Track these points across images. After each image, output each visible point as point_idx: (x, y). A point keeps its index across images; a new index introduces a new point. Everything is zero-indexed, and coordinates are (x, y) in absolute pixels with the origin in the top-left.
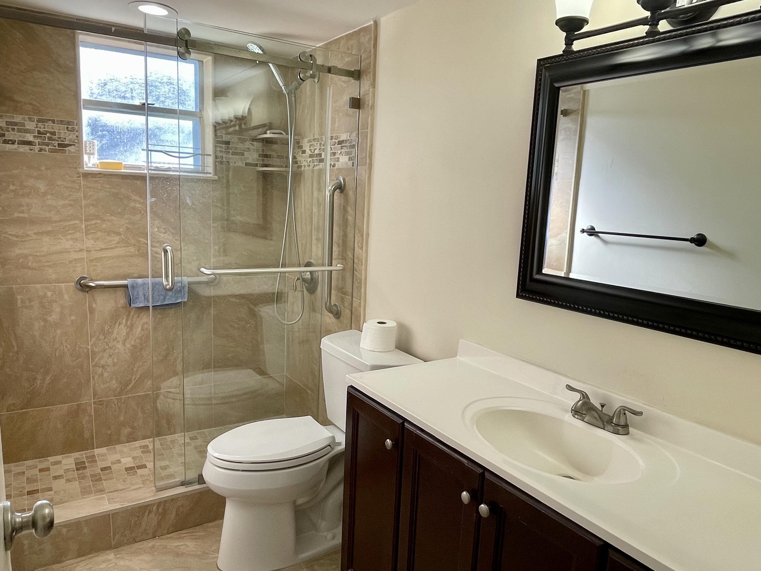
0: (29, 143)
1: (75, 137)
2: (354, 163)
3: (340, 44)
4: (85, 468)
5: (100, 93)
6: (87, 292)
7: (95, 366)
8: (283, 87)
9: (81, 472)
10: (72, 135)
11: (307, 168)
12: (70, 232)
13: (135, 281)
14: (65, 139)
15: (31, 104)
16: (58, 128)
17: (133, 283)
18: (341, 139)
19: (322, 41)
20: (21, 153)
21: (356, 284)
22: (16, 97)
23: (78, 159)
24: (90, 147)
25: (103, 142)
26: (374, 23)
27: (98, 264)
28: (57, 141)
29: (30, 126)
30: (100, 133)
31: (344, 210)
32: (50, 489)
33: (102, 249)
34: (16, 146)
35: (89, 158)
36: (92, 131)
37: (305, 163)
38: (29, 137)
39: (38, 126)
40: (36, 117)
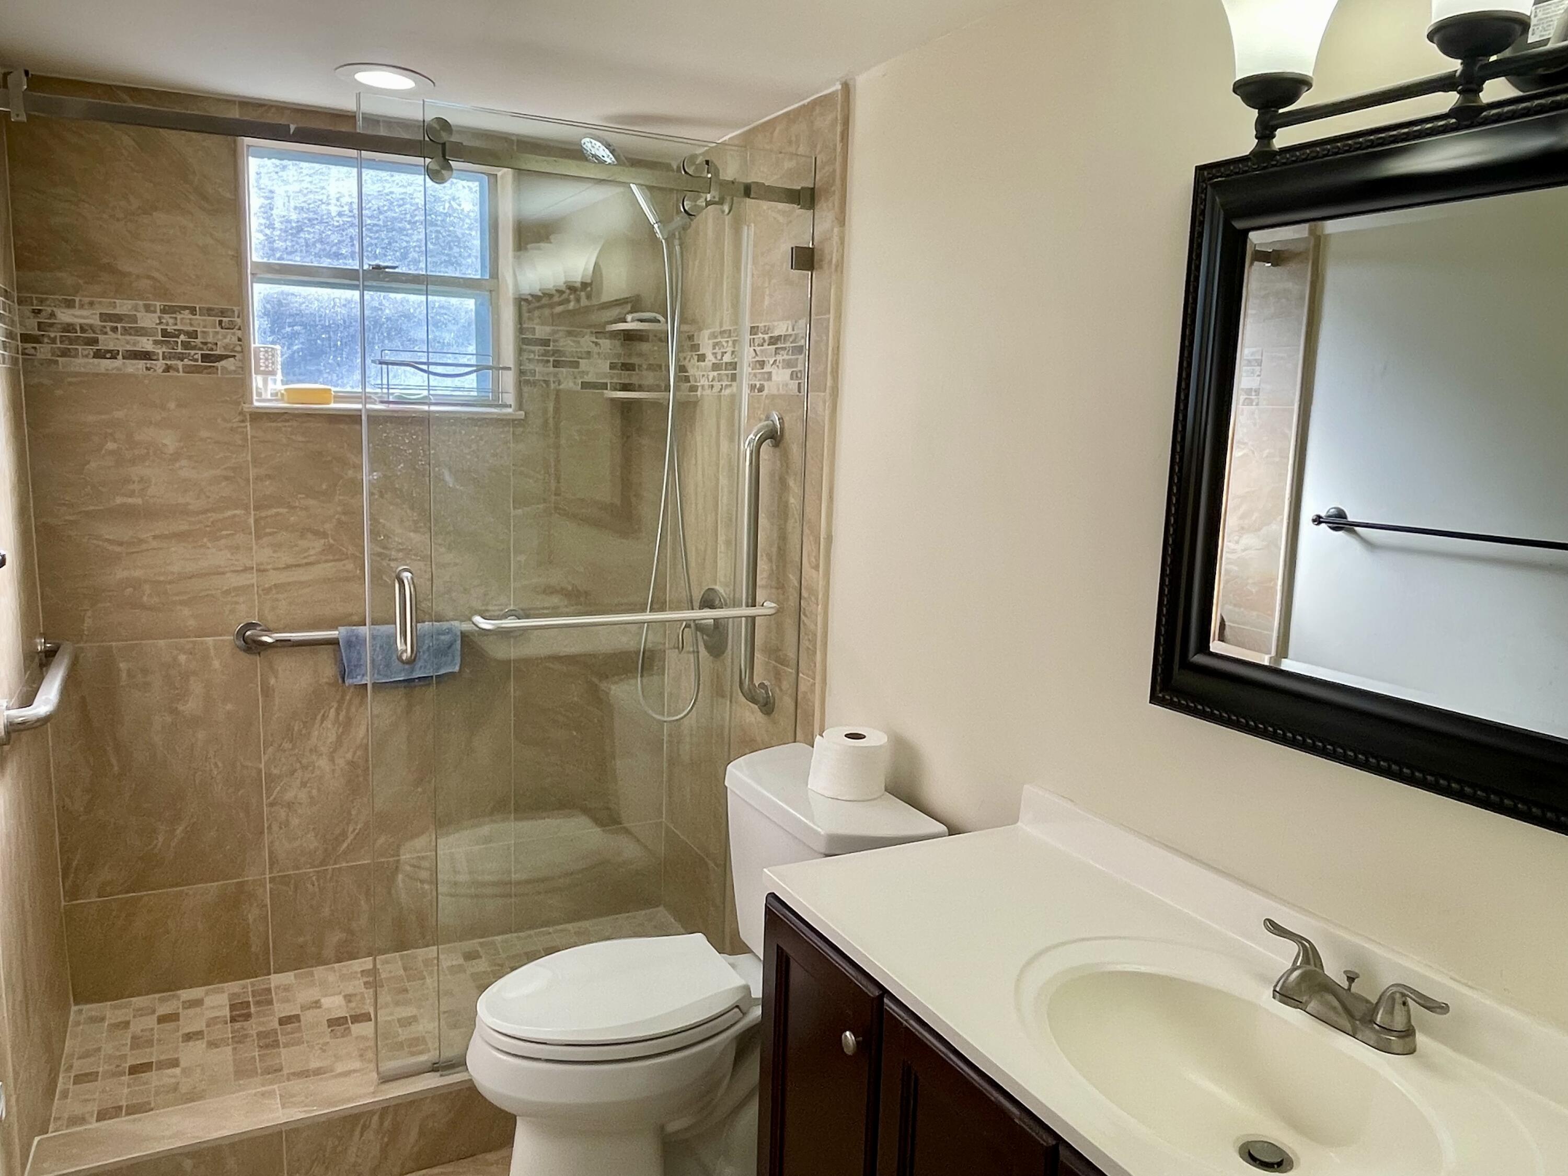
0: (146, 356)
1: (235, 339)
2: (802, 385)
3: (772, 133)
4: (248, 1016)
5: (289, 249)
6: (259, 654)
7: (271, 805)
8: (656, 226)
9: (237, 1025)
10: (229, 337)
11: (708, 392)
12: (224, 533)
13: (353, 631)
14: (216, 344)
15: (149, 277)
16: (202, 323)
17: (350, 636)
18: (776, 334)
19: (736, 126)
20: (131, 375)
21: (805, 643)
22: (122, 265)
23: (241, 385)
24: (267, 359)
25: (295, 348)
26: (842, 87)
27: (280, 596)
28: (201, 349)
29: (148, 320)
30: (288, 329)
31: (782, 485)
32: (175, 1063)
33: (288, 567)
34: (119, 362)
35: (265, 382)
36: (273, 325)
37: (704, 382)
38: (146, 344)
39: (164, 321)
40: (158, 304)
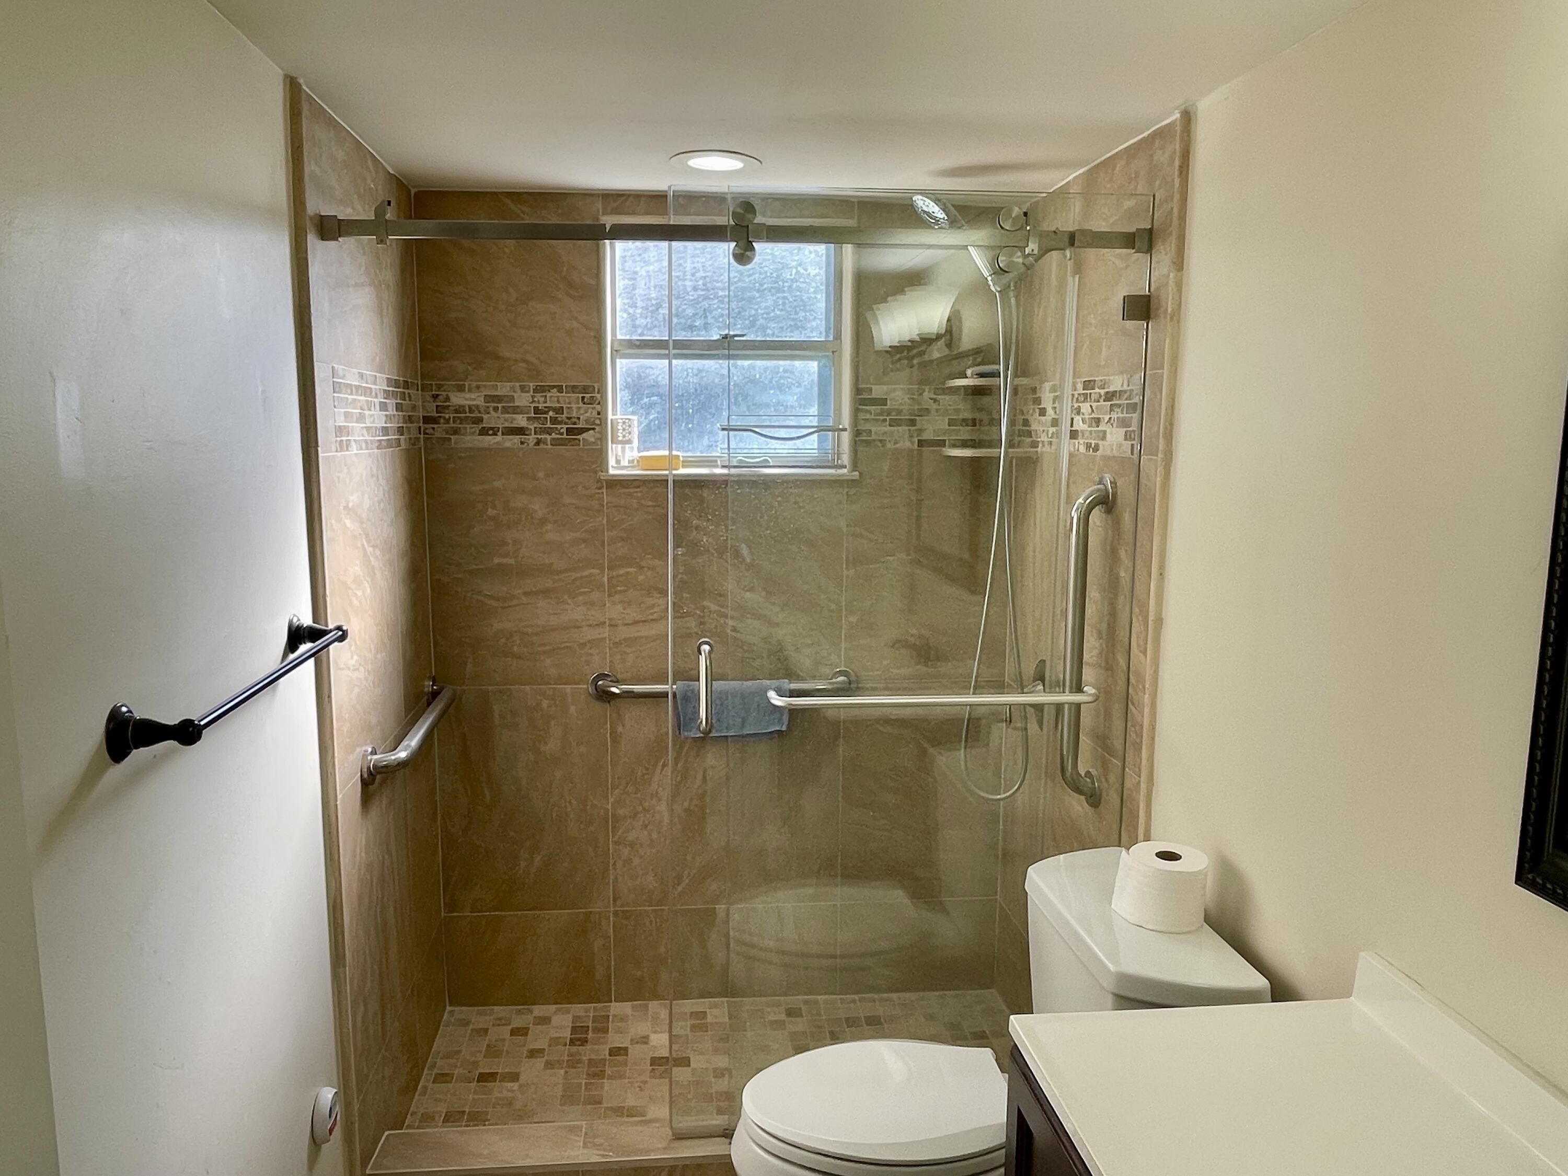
0: (520, 431)
1: (595, 413)
2: (1135, 446)
3: (1113, 170)
4: (584, 1041)
5: (649, 326)
6: (609, 702)
7: (617, 843)
8: (989, 278)
9: (574, 1049)
10: (590, 411)
11: (1047, 448)
12: (582, 590)
13: (689, 686)
14: (579, 418)
15: (524, 361)
16: (567, 401)
17: (687, 691)
18: (1111, 389)
19: (1075, 165)
20: (508, 449)
21: (1132, 735)
22: (505, 352)
23: (600, 455)
24: (624, 430)
25: (651, 417)
26: (1181, 116)
27: (629, 650)
28: (566, 424)
29: (522, 400)
30: (646, 400)
31: (1112, 555)
32: (514, 1077)
33: (636, 622)
34: (499, 438)
35: (623, 450)
36: (633, 397)
37: (1044, 438)
38: (521, 421)
39: (536, 399)
40: (531, 384)
